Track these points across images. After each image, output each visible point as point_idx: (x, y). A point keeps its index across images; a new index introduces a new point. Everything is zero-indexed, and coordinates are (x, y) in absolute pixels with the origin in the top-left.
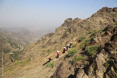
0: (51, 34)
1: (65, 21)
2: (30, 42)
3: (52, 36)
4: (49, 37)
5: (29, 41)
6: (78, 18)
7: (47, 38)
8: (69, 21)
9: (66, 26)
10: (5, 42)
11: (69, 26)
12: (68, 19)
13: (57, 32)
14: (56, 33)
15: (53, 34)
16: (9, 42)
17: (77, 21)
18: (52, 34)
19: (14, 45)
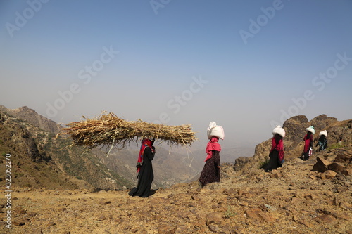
0: (243, 162)
1: (285, 123)
2: (167, 183)
3: (244, 166)
4: (234, 168)
5: (166, 179)
6: (328, 116)
7: (228, 171)
8: (297, 123)
9: (288, 140)
10: (105, 175)
11: (297, 138)
12: (293, 118)
13: (261, 155)
14: (257, 158)
15: (248, 161)
16: (115, 176)
17: (325, 124)
18: (244, 160)
19: (125, 187)
